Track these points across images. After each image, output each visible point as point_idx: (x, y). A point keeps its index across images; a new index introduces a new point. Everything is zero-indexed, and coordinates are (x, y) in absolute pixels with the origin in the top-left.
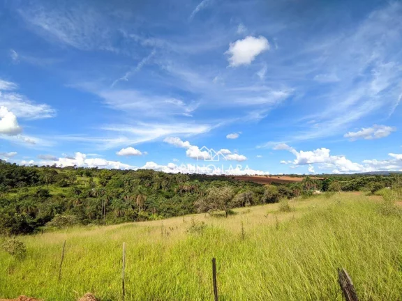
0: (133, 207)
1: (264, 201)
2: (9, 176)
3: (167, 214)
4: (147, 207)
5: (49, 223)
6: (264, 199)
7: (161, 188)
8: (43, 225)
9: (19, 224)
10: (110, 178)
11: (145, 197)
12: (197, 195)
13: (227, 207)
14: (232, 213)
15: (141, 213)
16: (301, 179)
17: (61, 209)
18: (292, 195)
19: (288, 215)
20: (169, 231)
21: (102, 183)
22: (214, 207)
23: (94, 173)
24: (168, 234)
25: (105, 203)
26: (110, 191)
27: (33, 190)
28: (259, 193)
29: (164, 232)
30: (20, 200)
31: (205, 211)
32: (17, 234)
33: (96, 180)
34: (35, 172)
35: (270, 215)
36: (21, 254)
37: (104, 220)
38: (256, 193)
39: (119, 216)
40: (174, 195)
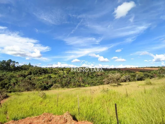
0: (79, 82)
1: (136, 79)
2: (39, 71)
3: (92, 85)
4: (84, 82)
5: (52, 87)
6: (136, 78)
7: (89, 74)
8: (50, 87)
9: (43, 87)
10: (70, 71)
11: (83, 78)
12: (104, 77)
13: (118, 82)
14: (120, 85)
15: (82, 84)
16: (157, 69)
17: (55, 82)
18: (152, 77)
19: (151, 87)
20: (93, 91)
21: (67, 73)
22: (112, 82)
23: (64, 69)
24: (93, 92)
25: (69, 80)
26: (70, 76)
27: (47, 75)
28: (133, 76)
29: (91, 92)
30: (43, 79)
31: (108, 84)
32: (43, 90)
34: (47, 70)
35: (140, 86)
36: (45, 97)
37: (69, 86)
38: (131, 76)
39: (74, 85)
40: (94, 77)
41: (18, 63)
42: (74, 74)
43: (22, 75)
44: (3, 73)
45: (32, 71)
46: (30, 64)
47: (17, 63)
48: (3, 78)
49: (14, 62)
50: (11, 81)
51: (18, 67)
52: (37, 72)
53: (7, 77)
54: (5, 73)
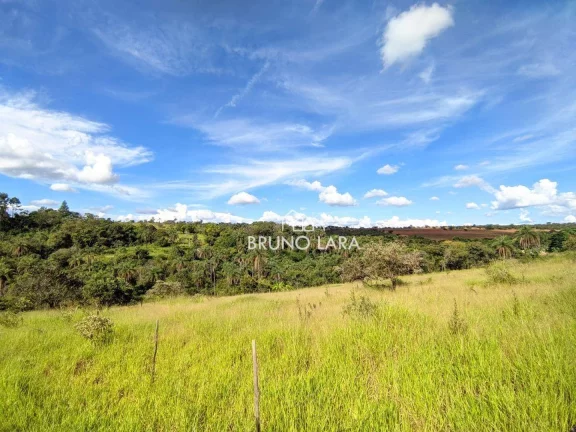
0: (250, 273)
1: (444, 266)
2: (104, 234)
3: (297, 283)
4: (268, 274)
5: (150, 290)
6: (443, 262)
9: (111, 293)
10: (218, 235)
11: (266, 260)
15: (261, 281)
17: (164, 275)
20: (309, 309)
21: (208, 242)
23: (198, 228)
25: (214, 267)
26: (220, 252)
27: (132, 250)
28: (435, 254)
30: (118, 262)
34: (132, 229)
37: (214, 289)
38: (430, 253)
39: (233, 284)
40: (304, 257)
42: (233, 245)
43: (31, 249)
46: (64, 206)
47: (15, 201)
49: (3, 197)
51: (17, 215)
52: (95, 237)
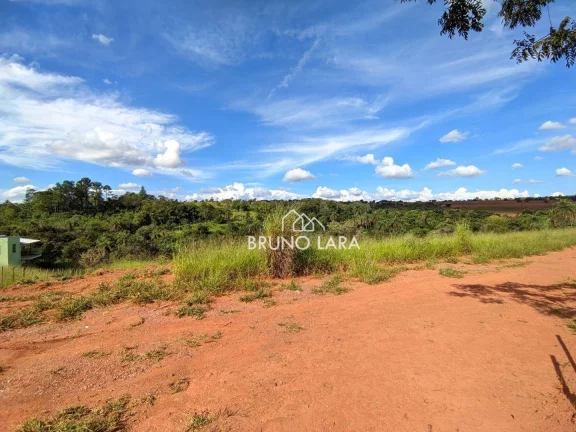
2: (173, 213)
27: (195, 226)
33: (253, 214)
34: (195, 208)
41: (109, 188)
43: (123, 227)
44: (72, 220)
45: (151, 214)
46: (143, 191)
47: (107, 188)
48: (72, 233)
49: (98, 185)
50: (97, 241)
51: (109, 199)
52: (167, 216)
53: (84, 230)
54: (74, 219)
